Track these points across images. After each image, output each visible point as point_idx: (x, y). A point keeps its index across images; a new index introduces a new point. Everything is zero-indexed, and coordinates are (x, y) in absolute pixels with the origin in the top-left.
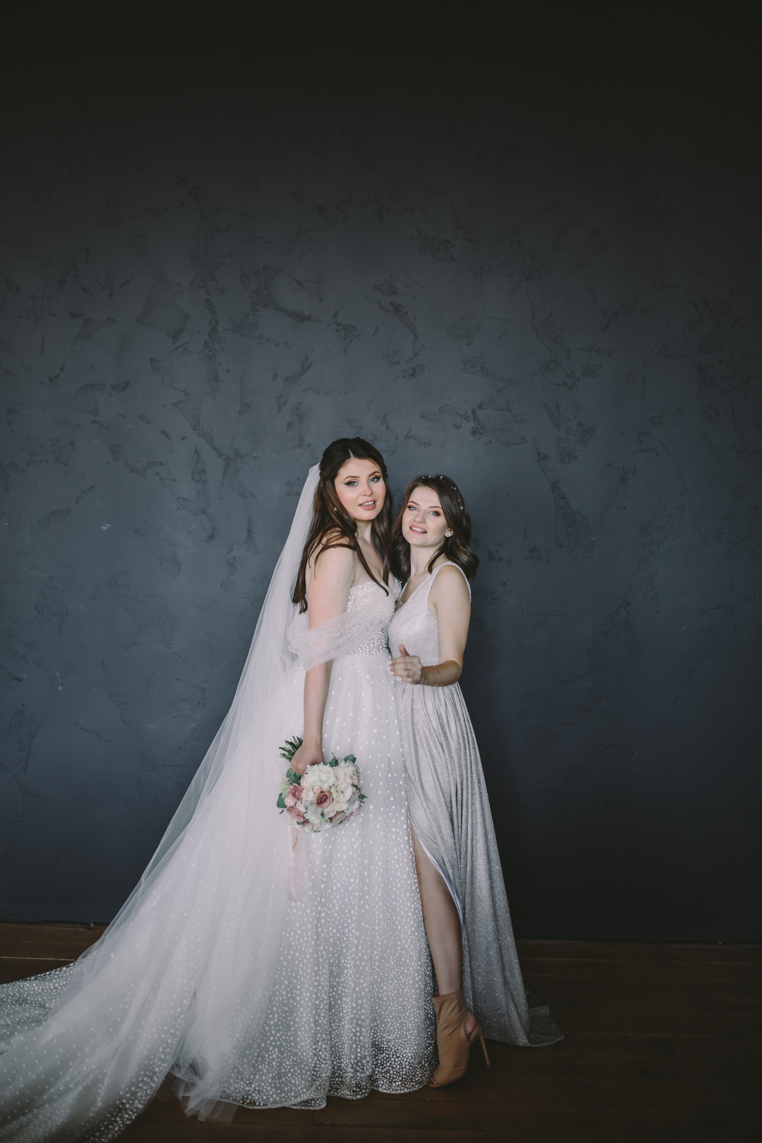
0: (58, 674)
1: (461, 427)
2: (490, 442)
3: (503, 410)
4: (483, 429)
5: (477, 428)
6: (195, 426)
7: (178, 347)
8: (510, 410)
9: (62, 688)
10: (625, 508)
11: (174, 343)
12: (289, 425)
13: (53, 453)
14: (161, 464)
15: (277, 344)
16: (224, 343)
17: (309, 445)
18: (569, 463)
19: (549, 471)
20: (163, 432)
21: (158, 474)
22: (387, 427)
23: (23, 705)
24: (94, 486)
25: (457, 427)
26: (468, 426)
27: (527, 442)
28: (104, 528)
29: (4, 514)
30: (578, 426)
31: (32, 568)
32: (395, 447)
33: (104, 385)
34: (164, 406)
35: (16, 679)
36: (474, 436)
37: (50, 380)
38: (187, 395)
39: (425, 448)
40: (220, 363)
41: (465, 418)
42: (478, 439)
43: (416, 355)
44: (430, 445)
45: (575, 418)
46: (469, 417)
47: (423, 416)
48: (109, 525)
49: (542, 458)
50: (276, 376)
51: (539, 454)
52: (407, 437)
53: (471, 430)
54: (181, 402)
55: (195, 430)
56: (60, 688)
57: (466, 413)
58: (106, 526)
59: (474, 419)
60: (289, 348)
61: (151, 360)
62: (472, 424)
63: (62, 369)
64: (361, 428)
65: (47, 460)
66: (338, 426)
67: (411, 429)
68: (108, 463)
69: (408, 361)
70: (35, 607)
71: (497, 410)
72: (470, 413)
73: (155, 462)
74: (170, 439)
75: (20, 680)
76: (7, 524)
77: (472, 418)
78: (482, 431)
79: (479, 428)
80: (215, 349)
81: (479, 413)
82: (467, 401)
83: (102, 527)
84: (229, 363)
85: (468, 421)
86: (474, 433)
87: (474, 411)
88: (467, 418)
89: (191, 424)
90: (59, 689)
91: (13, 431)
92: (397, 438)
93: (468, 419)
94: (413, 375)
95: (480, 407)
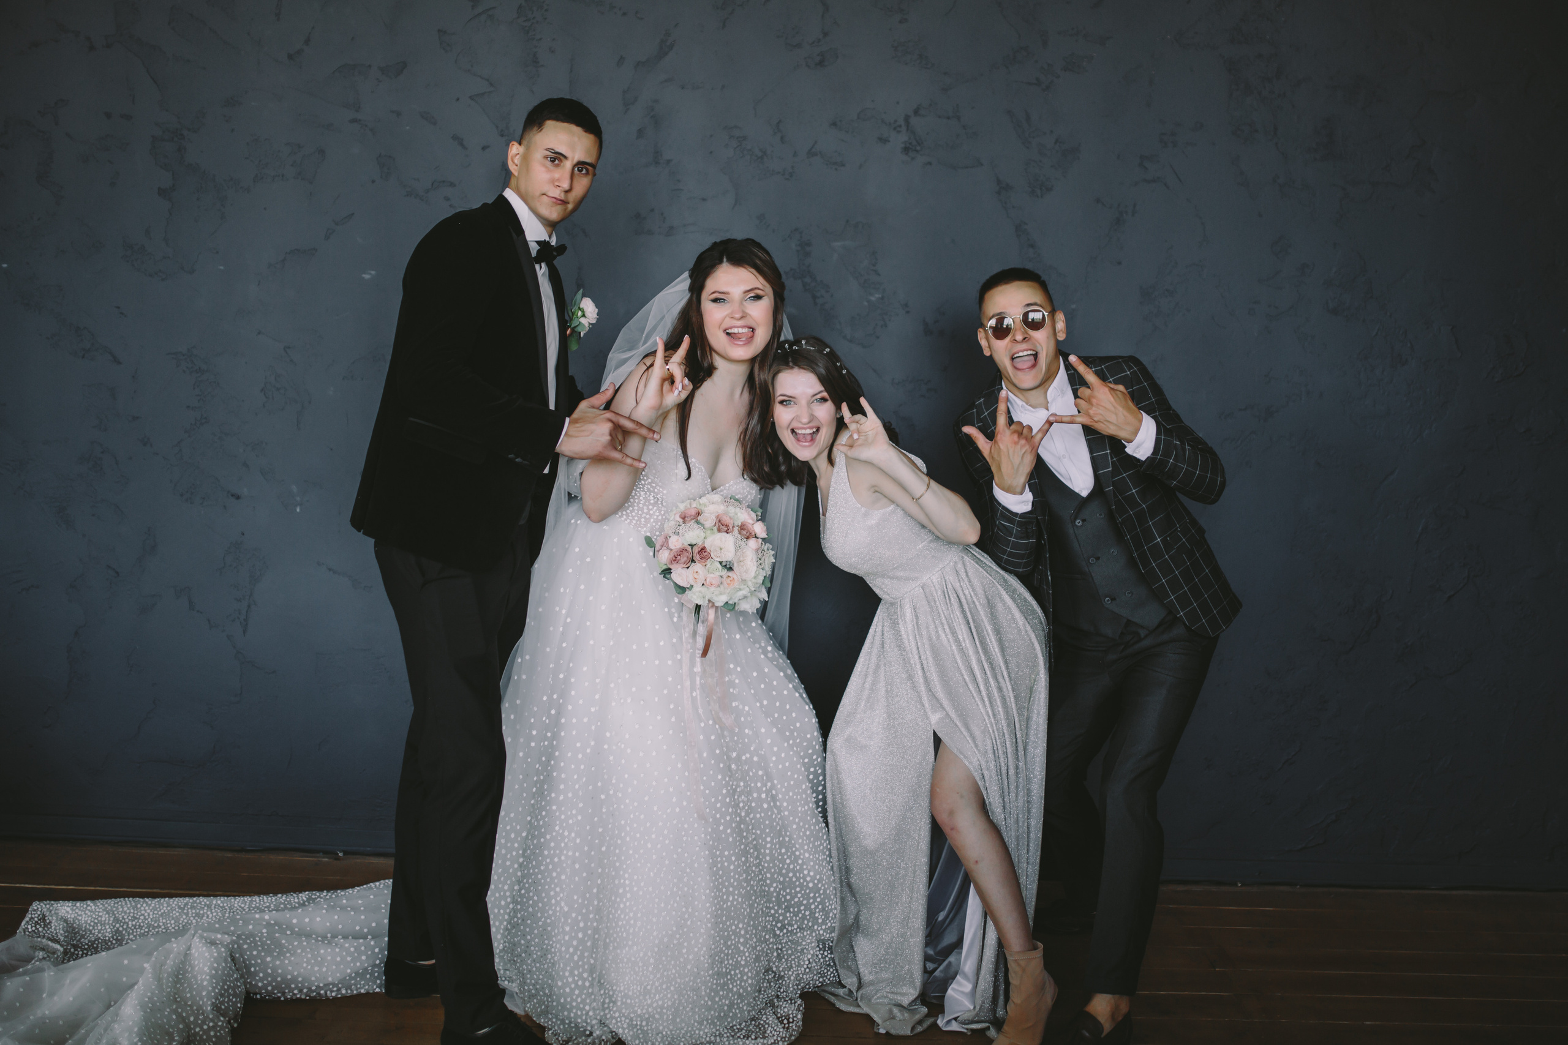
0: (294, 488)
1: (889, 141)
2: (930, 163)
3: (948, 118)
4: (919, 144)
5: (910, 144)
6: (502, 131)
7: (479, 14)
8: (959, 118)
9: (301, 509)
10: (1119, 263)
11: (473, 7)
12: (640, 133)
13: (292, 165)
14: (452, 185)
15: (624, 14)
16: (546, 10)
17: (669, 161)
18: (1042, 197)
19: (1013, 207)
20: (455, 138)
21: (447, 199)
22: (782, 138)
23: (243, 534)
24: (353, 214)
25: (883, 140)
26: (899, 139)
27: (982, 165)
28: (367, 276)
29: (217, 252)
30: (1056, 143)
31: (259, 333)
32: (793, 167)
33: (370, 66)
34: (458, 99)
35: (232, 495)
36: (907, 154)
37: (290, 57)
38: (491, 85)
39: (836, 169)
40: (540, 39)
41: (895, 129)
42: (913, 159)
43: (826, 34)
44: (843, 165)
45: (1052, 132)
46: (900, 126)
47: (834, 124)
48: (373, 272)
49: (1003, 188)
50: (621, 60)
51: (999, 182)
52: (811, 153)
53: (903, 145)
54: (483, 94)
55: (502, 136)
56: (298, 510)
57: (896, 121)
58: (370, 274)
59: (907, 130)
60: (642, 19)
61: (439, 31)
62: (903, 137)
63: (307, 42)
64: (745, 138)
65: (283, 176)
66: (711, 136)
67: (816, 142)
68: (373, 182)
69: (813, 43)
70: (262, 390)
71: (940, 117)
72: (901, 122)
73: (444, 181)
74: (467, 149)
75: (238, 498)
76: (222, 268)
77: (904, 128)
78: (918, 148)
79: (914, 143)
80: (534, 18)
81: (914, 121)
82: (898, 103)
83: (364, 275)
84: (554, 39)
85: (899, 132)
86: (906, 150)
87: (907, 119)
88: (897, 129)
89: (497, 127)
90: (296, 510)
91: (233, 130)
92: (795, 154)
93: (899, 129)
94: (821, 64)
95: (916, 112)
